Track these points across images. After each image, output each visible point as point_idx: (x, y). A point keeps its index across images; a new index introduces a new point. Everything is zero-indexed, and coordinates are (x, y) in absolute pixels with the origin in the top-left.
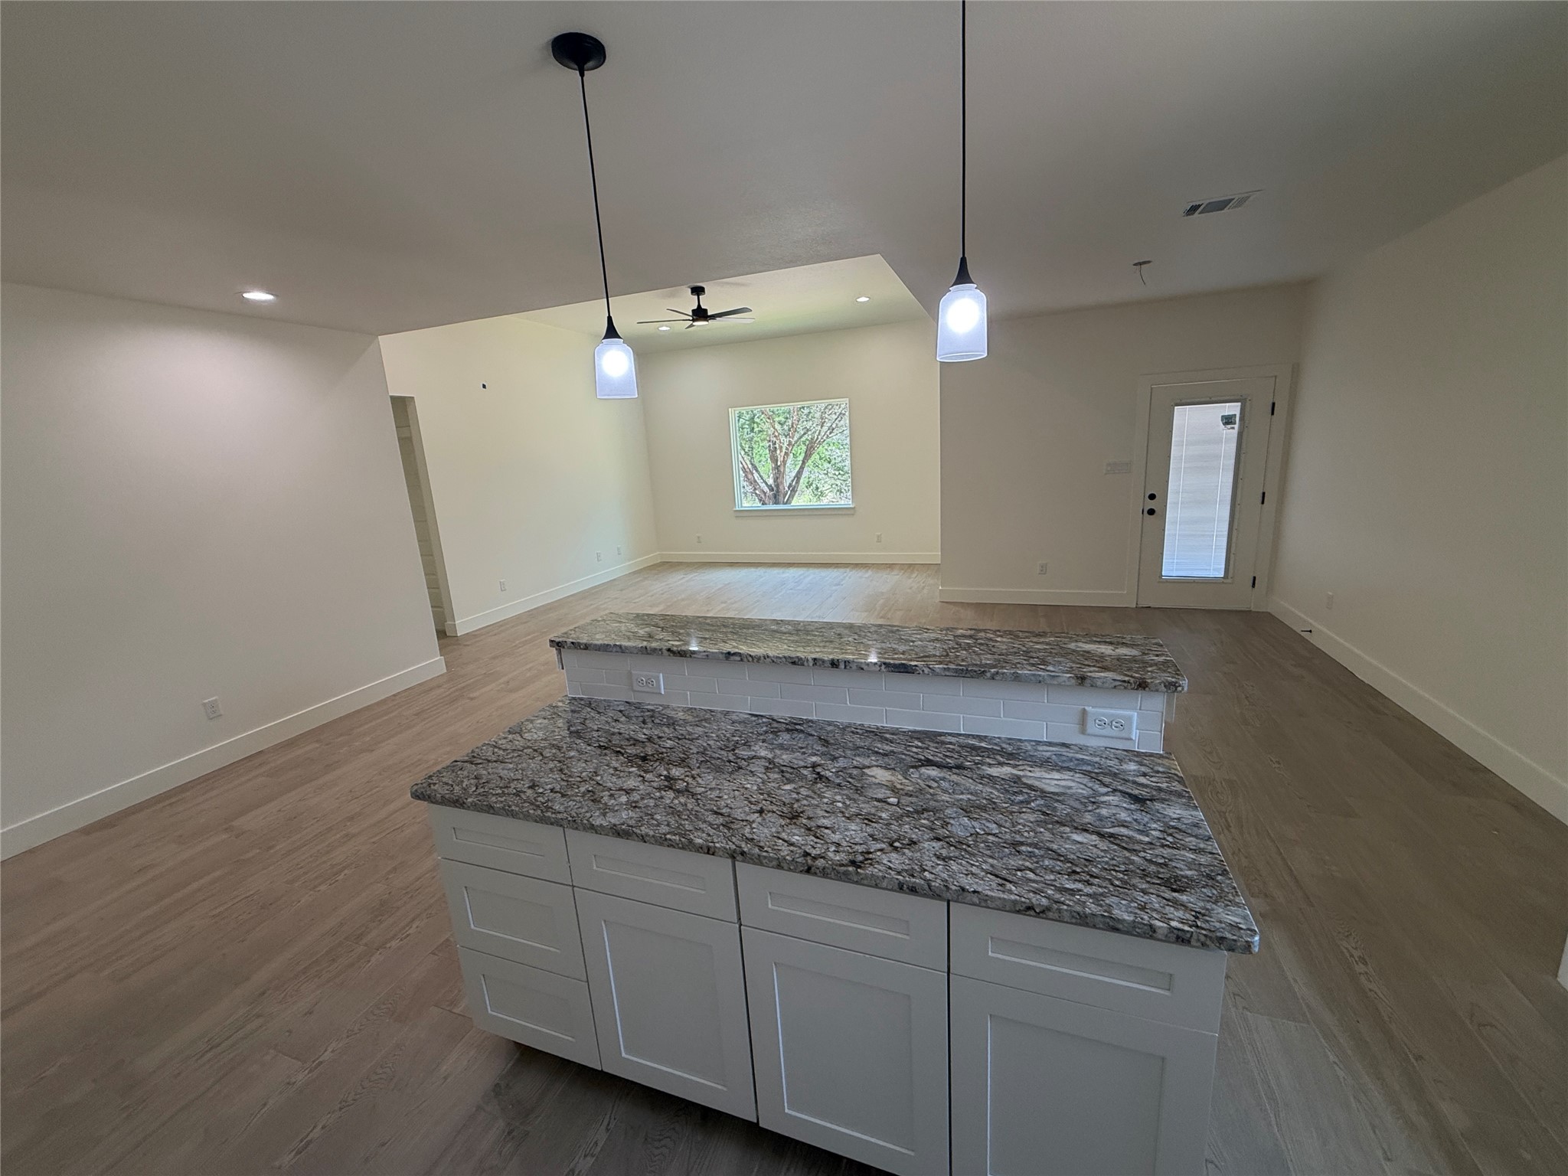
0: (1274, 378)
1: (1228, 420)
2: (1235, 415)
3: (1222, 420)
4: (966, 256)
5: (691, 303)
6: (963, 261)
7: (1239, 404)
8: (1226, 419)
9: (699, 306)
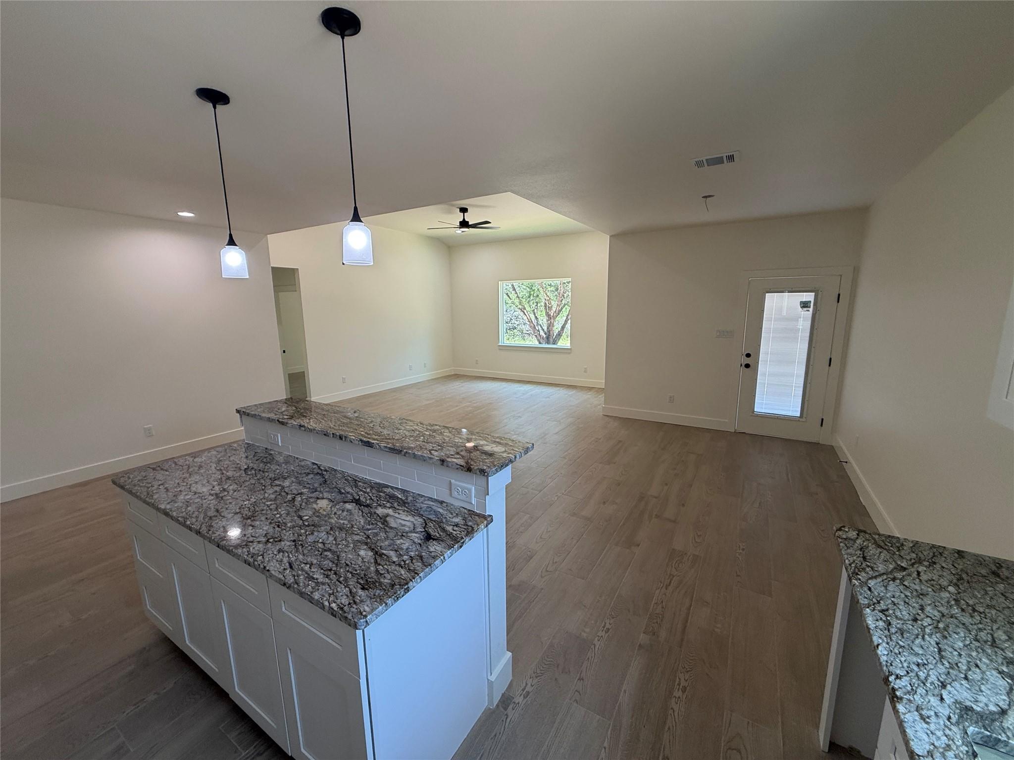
0: (840, 277)
1: (805, 305)
2: (810, 301)
3: (800, 304)
4: (357, 206)
5: (460, 217)
6: (356, 209)
7: (814, 294)
8: (803, 304)
9: (464, 219)
